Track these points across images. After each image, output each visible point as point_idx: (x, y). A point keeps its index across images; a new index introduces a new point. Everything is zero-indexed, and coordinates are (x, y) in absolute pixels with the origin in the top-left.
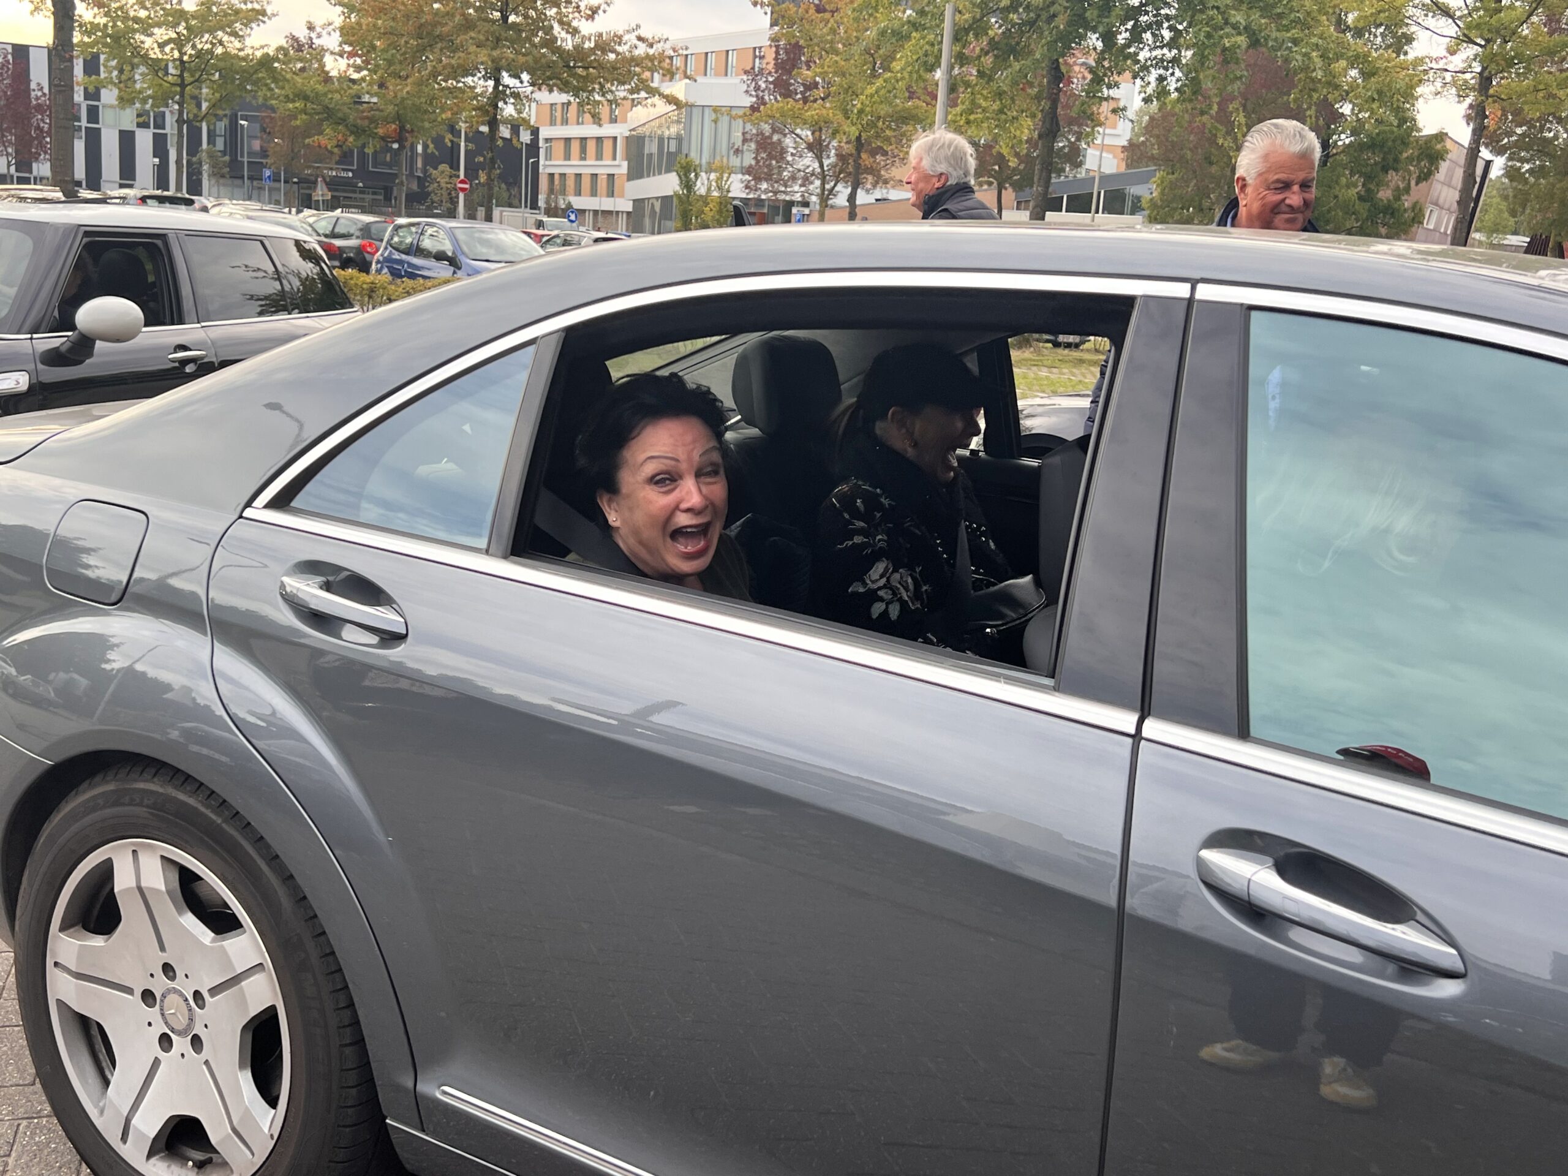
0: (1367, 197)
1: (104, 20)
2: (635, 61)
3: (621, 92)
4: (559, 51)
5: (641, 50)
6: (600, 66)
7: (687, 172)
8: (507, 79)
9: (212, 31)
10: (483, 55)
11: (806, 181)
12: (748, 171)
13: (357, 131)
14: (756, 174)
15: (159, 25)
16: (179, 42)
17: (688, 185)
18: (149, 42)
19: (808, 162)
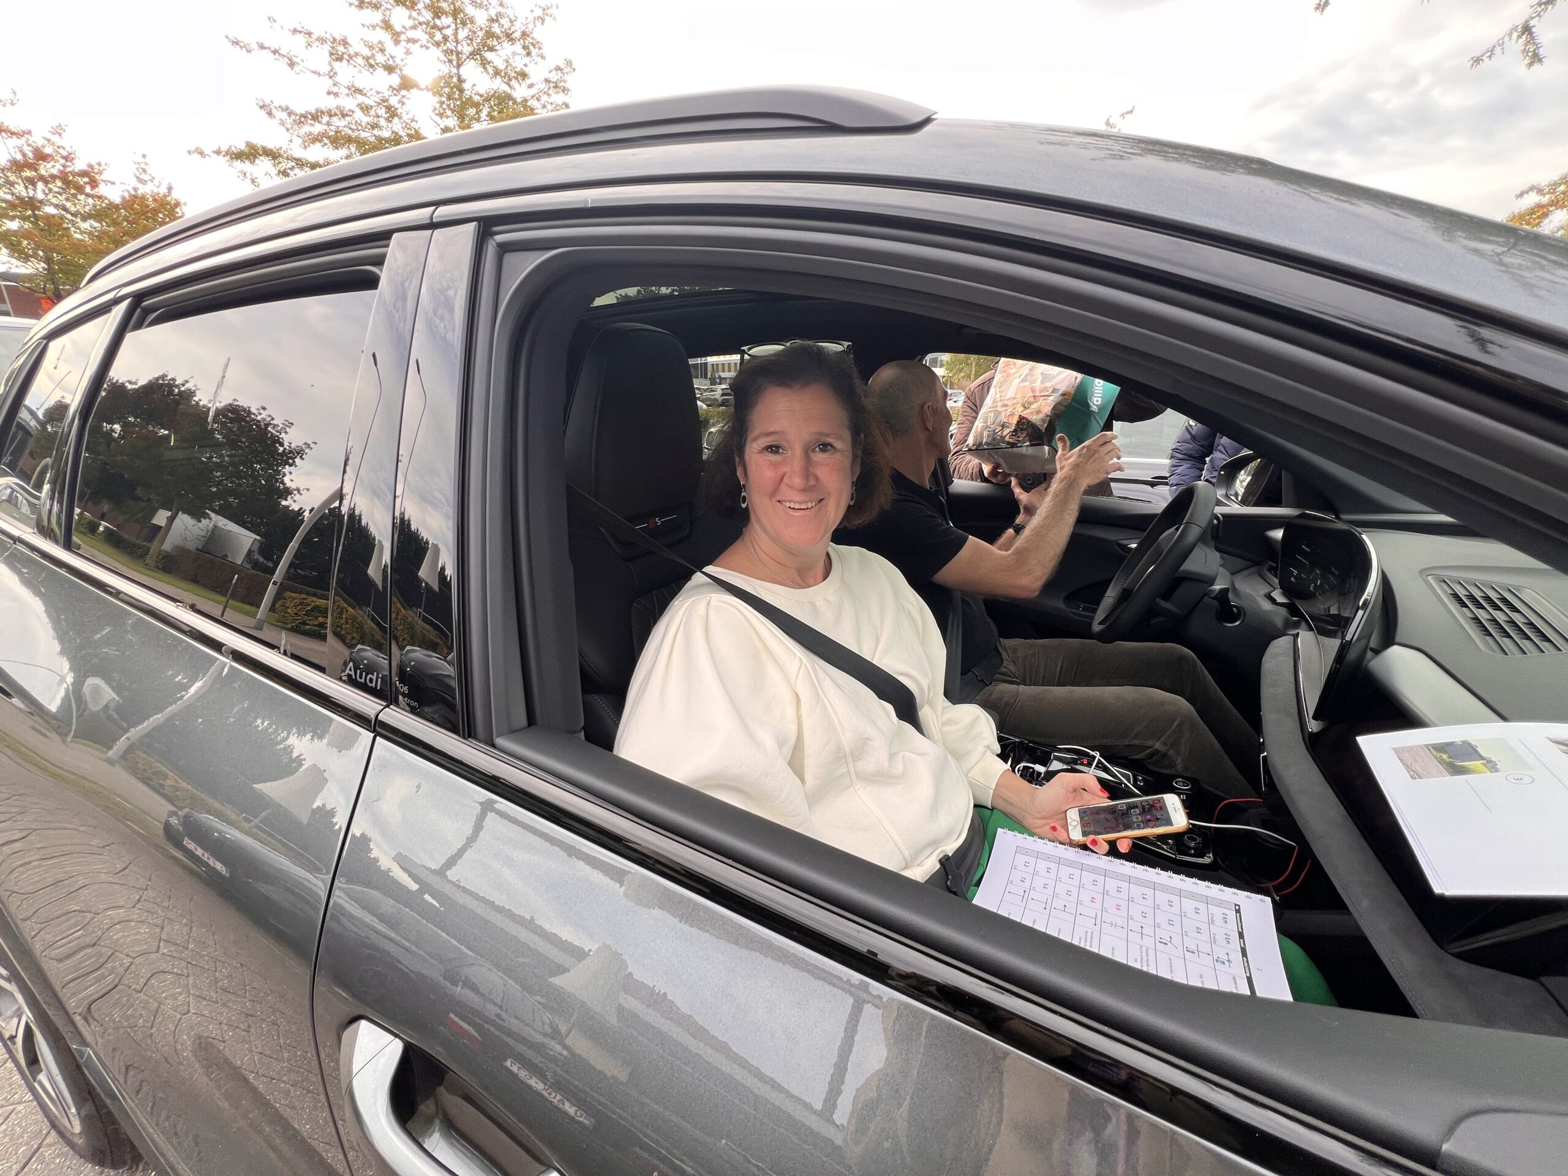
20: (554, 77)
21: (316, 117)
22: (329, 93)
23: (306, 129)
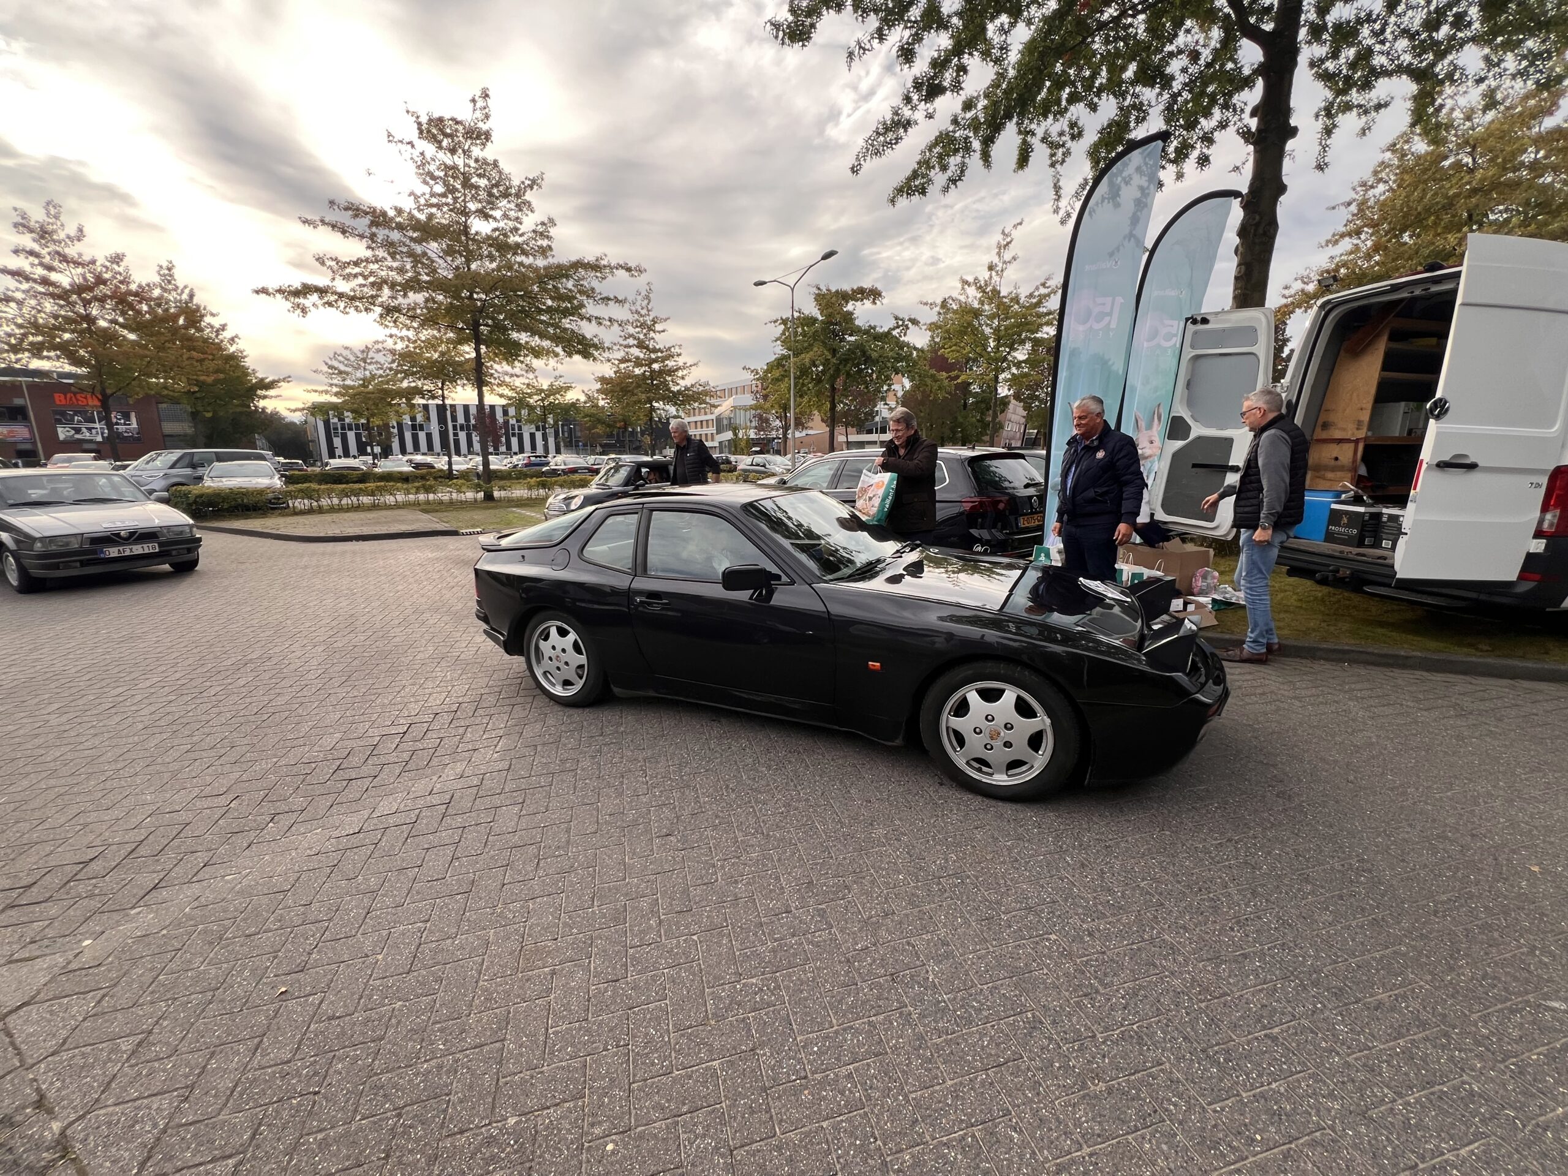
0: (981, 421)
1: (514, 395)
2: (699, 393)
3: (696, 405)
4: (672, 392)
5: (701, 388)
6: (688, 396)
7: (735, 430)
8: (655, 404)
9: (554, 394)
10: (643, 397)
11: (777, 430)
12: (756, 428)
13: (609, 426)
14: (759, 429)
15: (536, 394)
16: (543, 400)
17: (735, 434)
18: (531, 401)
19: (778, 423)
20: (540, 229)
21: (356, 264)
22: (369, 247)
23: (348, 270)
